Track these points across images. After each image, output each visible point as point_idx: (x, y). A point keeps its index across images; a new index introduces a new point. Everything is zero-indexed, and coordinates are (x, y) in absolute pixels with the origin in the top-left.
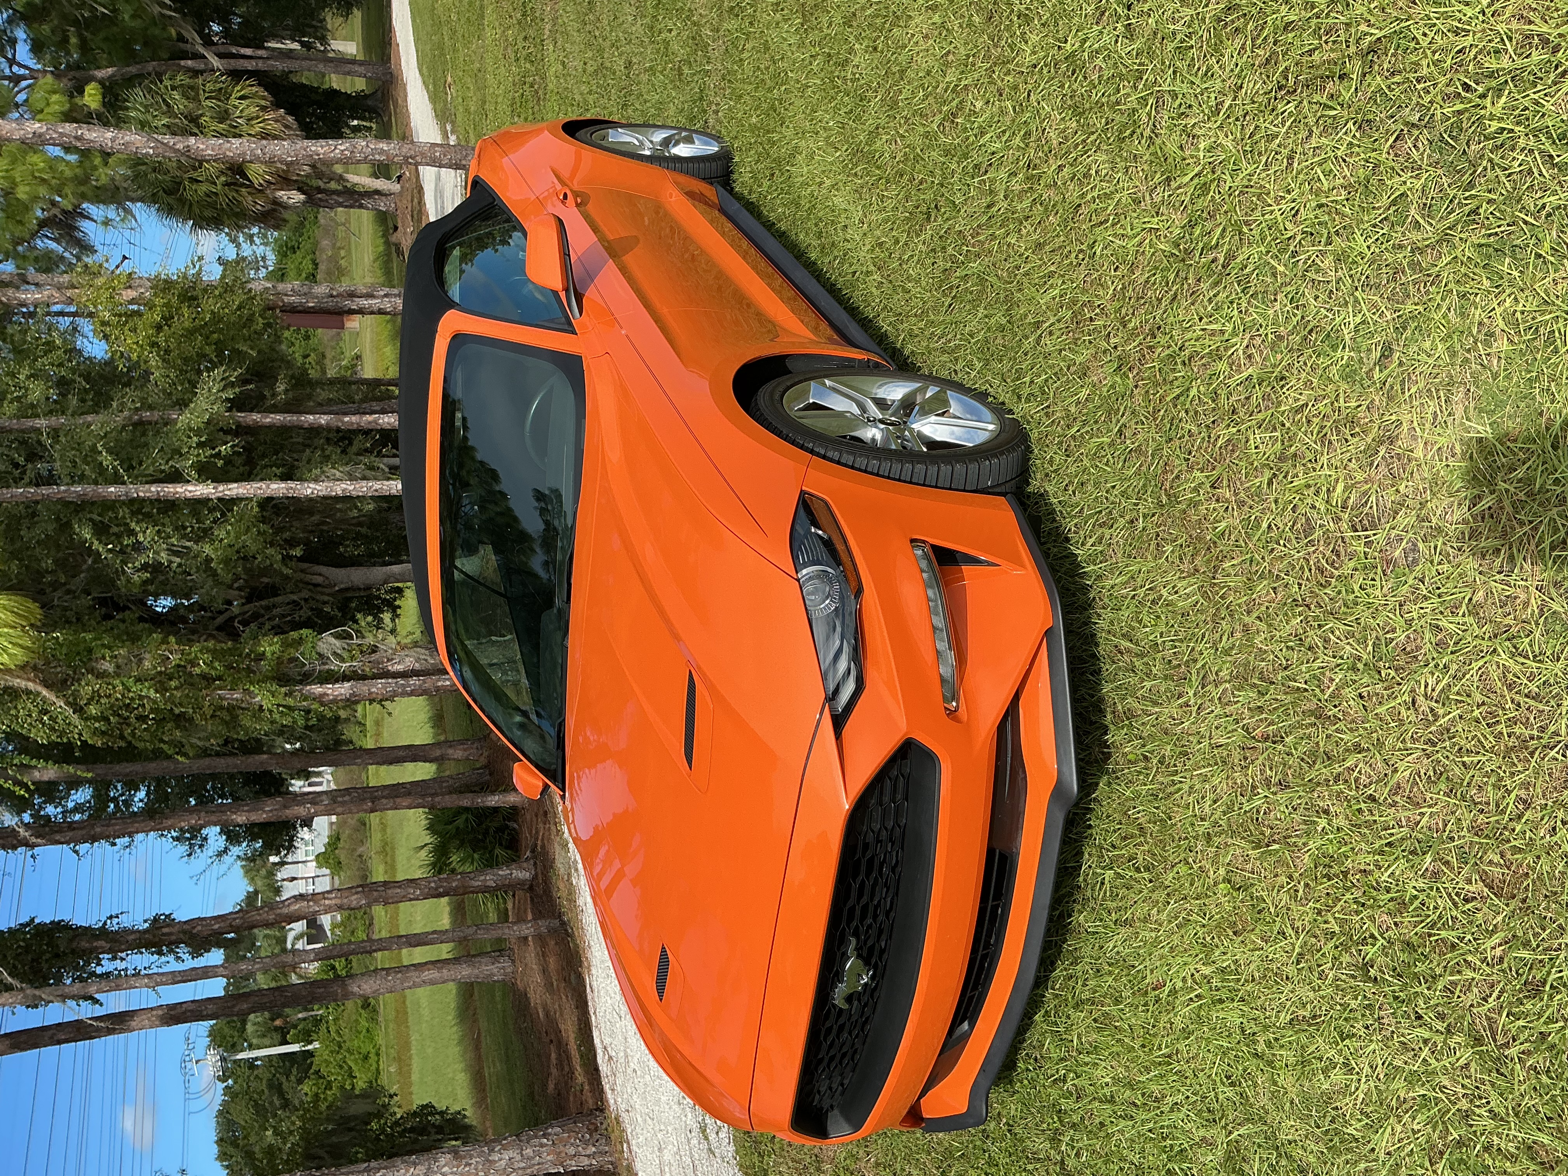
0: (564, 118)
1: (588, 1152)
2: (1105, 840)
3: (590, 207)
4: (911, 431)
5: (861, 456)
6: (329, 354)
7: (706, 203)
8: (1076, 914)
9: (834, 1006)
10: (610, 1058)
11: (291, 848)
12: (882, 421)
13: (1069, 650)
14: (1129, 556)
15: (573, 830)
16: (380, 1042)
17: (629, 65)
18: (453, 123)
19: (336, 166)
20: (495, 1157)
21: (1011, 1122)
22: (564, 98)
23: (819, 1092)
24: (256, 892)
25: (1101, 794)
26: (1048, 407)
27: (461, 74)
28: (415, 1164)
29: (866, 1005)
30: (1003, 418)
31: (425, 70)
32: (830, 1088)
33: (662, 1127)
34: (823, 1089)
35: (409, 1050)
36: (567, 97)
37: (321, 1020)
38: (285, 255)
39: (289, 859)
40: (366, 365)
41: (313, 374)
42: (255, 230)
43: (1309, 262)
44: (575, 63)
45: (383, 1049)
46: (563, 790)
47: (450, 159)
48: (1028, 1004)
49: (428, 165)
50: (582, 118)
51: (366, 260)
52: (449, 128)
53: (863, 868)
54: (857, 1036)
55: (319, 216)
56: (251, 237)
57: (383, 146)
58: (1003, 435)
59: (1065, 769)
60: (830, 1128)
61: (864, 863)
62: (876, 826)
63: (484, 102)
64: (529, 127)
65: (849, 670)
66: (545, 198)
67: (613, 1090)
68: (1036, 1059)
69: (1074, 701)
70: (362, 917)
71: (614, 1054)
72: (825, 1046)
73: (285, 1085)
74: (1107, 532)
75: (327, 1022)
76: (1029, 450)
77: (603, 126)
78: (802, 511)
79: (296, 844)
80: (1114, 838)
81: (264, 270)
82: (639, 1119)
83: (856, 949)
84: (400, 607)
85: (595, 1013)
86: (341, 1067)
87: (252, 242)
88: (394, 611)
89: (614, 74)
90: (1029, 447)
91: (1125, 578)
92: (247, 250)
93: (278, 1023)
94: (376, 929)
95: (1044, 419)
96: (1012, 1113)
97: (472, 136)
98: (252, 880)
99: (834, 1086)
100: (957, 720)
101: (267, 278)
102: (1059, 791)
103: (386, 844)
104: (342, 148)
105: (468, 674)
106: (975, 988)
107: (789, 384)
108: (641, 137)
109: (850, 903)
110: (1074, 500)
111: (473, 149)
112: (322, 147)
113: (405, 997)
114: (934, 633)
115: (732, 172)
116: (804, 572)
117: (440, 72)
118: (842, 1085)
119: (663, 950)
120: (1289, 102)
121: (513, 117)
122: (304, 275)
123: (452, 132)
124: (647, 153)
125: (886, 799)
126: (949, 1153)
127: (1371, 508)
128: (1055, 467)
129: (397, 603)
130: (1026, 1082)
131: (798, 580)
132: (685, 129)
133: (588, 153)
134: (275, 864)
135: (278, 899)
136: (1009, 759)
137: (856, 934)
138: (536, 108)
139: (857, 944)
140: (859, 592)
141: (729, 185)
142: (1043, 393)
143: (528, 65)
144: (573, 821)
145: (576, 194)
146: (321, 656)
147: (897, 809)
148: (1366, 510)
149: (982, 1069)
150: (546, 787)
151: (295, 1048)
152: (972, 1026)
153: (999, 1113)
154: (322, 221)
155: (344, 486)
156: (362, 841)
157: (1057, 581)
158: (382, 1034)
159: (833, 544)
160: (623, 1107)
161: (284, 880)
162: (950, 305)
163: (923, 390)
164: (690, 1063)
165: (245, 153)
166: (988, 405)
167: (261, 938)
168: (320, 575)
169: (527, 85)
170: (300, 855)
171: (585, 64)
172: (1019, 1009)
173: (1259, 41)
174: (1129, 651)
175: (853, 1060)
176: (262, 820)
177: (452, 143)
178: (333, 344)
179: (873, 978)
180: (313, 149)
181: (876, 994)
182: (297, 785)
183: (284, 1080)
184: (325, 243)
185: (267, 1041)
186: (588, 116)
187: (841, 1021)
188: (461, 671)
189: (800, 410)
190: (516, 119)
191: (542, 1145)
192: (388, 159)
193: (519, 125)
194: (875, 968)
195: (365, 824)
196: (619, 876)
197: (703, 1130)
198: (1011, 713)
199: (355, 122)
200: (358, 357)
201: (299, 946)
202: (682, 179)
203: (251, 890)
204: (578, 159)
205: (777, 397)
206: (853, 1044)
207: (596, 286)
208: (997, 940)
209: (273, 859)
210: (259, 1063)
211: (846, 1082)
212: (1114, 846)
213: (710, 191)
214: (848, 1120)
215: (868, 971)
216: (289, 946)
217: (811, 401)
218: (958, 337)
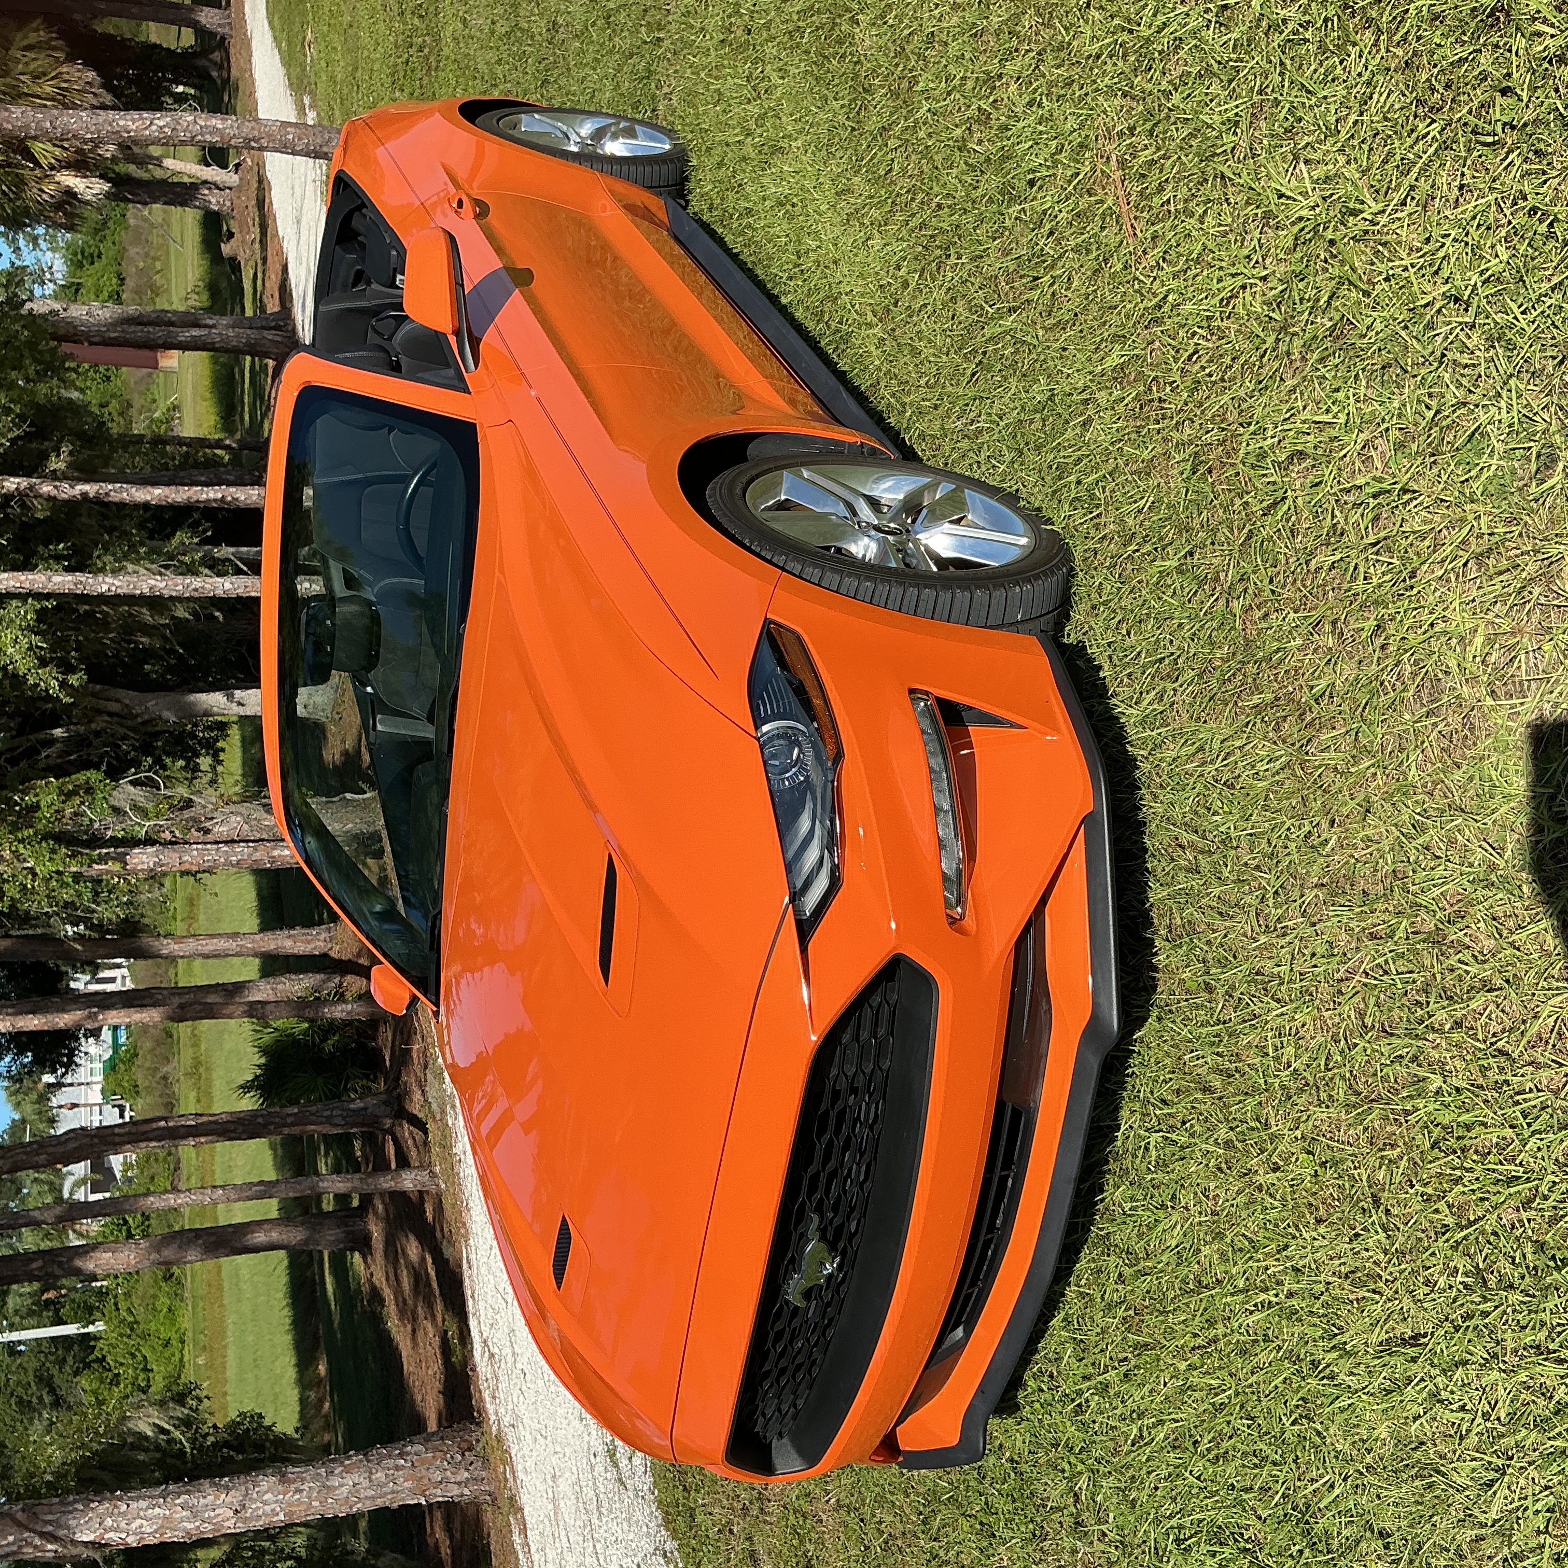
0: (463, 96)
1: (459, 1479)
2: (1152, 1092)
3: (492, 218)
4: (917, 543)
5: (849, 575)
6: (137, 402)
7: (652, 222)
8: (1109, 1188)
9: (787, 1302)
10: (492, 1356)
11: (70, 1065)
12: (877, 529)
13: (1114, 842)
14: (1198, 719)
15: (448, 1055)
16: (186, 1325)
17: (554, 27)
18: (313, 94)
19: (151, 148)
20: (335, 1481)
21: (1016, 1458)
22: (464, 68)
23: (764, 1415)
24: (23, 1121)
25: (1149, 1032)
26: (1099, 515)
27: (325, 28)
28: (228, 1489)
29: (828, 1304)
30: (1039, 529)
31: (276, 22)
32: (779, 1410)
33: (558, 1449)
34: (769, 1412)
35: (224, 1337)
36: (468, 67)
37: (107, 1294)
38: (80, 266)
39: (68, 1079)
40: (186, 419)
41: (115, 429)
42: (40, 230)
43: (1451, 337)
44: (479, 22)
45: (189, 1334)
46: (437, 1005)
47: (308, 144)
48: (1045, 1304)
49: (276, 151)
50: (486, 98)
51: (190, 276)
52: (307, 101)
53: (832, 1124)
54: (815, 1345)
55: (128, 214)
56: (35, 240)
57: (217, 122)
58: (1038, 553)
59: (1102, 1000)
60: (778, 1460)
61: (833, 1116)
62: (851, 1070)
63: (356, 69)
64: (413, 107)
65: (822, 859)
66: (434, 205)
67: (494, 1398)
68: (1051, 1376)
69: (1118, 909)
70: (165, 1159)
71: (496, 1350)
72: (773, 1355)
73: (57, 1381)
74: (1170, 686)
75: (116, 1297)
76: (1072, 573)
77: (513, 110)
78: (766, 649)
79: (77, 1060)
80: (1164, 1091)
81: (51, 285)
82: (528, 1436)
83: (818, 1229)
84: (223, 750)
85: (473, 1296)
86: (133, 1356)
87: (36, 245)
88: (215, 756)
89: (532, 38)
90: (1072, 569)
91: (1193, 749)
92: (28, 259)
93: (51, 1295)
94: (184, 1177)
95: (1092, 532)
96: (1019, 1444)
97: (337, 113)
98: (18, 1105)
99: (785, 1408)
100: (962, 931)
101: (56, 297)
102: (1094, 1026)
103: (200, 1063)
104: (161, 123)
105: (311, 843)
106: (973, 1284)
107: (754, 473)
108: (565, 128)
109: (811, 1170)
110: (1128, 642)
111: (339, 132)
112: (134, 121)
113: (220, 1267)
114: (937, 815)
115: (687, 179)
116: (765, 728)
117: (298, 25)
118: (795, 1406)
119: (564, 1222)
120: (1433, 121)
121: (393, 90)
122: (106, 294)
123: (312, 107)
124: (574, 149)
125: (864, 1035)
126: (933, 1496)
127: (1519, 668)
128: (1104, 598)
129: (220, 744)
130: (1037, 1405)
131: (758, 740)
132: (626, 119)
133: (494, 147)
134: (49, 1086)
135: (52, 1132)
136: (1029, 986)
137: (819, 1209)
138: (426, 80)
139: (821, 1222)
140: (838, 757)
141: (683, 197)
142: (1092, 497)
143: (416, 21)
144: (449, 1042)
145: (477, 202)
146: (116, 810)
147: (879, 1045)
148: (1511, 671)
149: (981, 1390)
150: (414, 1000)
151: (71, 1329)
152: (968, 1333)
153: (1001, 1445)
154: (132, 222)
155: (152, 582)
156: (167, 1059)
157: (1103, 750)
158: (188, 1314)
159: (806, 693)
160: (507, 1420)
161: (60, 1107)
162: (973, 375)
163: (932, 487)
164: (596, 1373)
165: (28, 126)
166: (1018, 510)
167: (28, 1182)
168: (117, 701)
169: (414, 49)
170: (81, 1075)
171: (493, 23)
172: (1031, 1314)
173: (1397, 38)
174: (1192, 845)
175: (810, 1374)
176: (32, 1028)
177: (310, 122)
178: (143, 388)
179: (840, 1267)
180: (121, 123)
181: (843, 1289)
182: (81, 983)
183: (55, 1371)
184: (133, 251)
185: (33, 1321)
186: (496, 95)
187: (796, 1323)
188: (303, 842)
189: (769, 509)
190: (398, 94)
191: (397, 1468)
192: (222, 141)
193: (403, 103)
194: (844, 1254)
195: (171, 1036)
196: (506, 1118)
197: (611, 1453)
198: (1035, 922)
199: (180, 89)
200: (175, 408)
201: (80, 1196)
202: (621, 187)
203: (17, 1117)
204: (480, 152)
205: (738, 490)
206: (811, 1353)
207: (497, 327)
208: (1005, 1222)
209: (48, 1078)
210: (22, 1348)
211: (800, 1403)
212: (1164, 1102)
213: (656, 204)
214: (801, 1452)
215: (834, 1258)
216: (66, 1195)
217: (783, 498)
218: (983, 417)
